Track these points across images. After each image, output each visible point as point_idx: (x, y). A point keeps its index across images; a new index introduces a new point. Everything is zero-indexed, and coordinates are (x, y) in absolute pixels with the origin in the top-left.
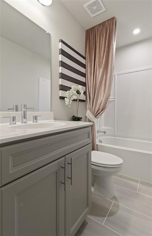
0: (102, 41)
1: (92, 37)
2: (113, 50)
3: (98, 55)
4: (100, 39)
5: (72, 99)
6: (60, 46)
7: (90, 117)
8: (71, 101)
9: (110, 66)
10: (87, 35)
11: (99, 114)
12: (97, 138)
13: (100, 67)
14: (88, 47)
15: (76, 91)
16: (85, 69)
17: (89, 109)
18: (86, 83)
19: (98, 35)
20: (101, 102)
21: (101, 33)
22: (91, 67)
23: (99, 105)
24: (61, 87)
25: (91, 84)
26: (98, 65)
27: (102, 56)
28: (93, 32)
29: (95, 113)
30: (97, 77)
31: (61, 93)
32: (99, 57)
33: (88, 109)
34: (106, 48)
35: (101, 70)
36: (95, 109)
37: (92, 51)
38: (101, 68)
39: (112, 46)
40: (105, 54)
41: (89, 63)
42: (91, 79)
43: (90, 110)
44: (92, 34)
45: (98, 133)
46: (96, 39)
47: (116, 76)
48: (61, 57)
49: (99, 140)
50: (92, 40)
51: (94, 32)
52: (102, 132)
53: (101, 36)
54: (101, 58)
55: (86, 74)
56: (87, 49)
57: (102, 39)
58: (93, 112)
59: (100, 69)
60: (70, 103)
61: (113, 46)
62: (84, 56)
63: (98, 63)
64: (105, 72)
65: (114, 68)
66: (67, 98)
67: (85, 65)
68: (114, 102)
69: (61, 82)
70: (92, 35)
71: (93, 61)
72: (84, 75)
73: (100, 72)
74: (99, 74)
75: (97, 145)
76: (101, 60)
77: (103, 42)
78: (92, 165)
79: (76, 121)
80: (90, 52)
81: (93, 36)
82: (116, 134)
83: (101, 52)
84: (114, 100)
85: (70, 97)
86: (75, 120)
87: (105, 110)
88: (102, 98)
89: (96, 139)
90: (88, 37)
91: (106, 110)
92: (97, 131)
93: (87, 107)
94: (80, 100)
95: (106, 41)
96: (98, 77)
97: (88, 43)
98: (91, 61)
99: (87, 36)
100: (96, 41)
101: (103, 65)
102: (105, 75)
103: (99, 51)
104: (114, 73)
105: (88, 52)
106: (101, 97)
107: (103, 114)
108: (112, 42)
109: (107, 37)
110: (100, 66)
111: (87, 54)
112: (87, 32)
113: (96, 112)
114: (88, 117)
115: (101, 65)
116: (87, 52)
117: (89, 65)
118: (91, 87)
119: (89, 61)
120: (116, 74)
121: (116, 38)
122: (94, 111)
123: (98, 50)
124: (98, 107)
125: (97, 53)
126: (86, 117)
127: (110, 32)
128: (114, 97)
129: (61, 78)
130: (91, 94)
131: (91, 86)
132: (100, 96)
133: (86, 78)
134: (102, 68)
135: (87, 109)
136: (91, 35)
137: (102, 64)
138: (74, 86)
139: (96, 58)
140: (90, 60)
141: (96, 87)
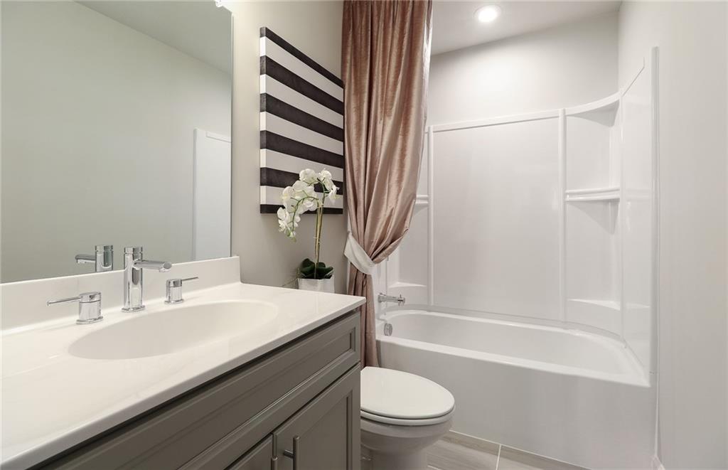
0: (393, 37)
1: (361, 22)
2: (422, 64)
3: (380, 76)
4: (385, 29)
5: (301, 211)
6: (264, 47)
7: (356, 259)
8: (298, 218)
9: (414, 110)
10: (347, 15)
11: (384, 252)
12: (379, 319)
13: (386, 113)
14: (349, 49)
15: (312, 187)
16: (343, 114)
17: (353, 235)
18: (344, 157)
19: (379, 17)
20: (390, 216)
21: (387, 15)
22: (359, 109)
23: (384, 224)
24: (264, 175)
25: (359, 159)
26: (382, 105)
27: (391, 79)
28: (365, 9)
29: (372, 249)
30: (379, 140)
31: (266, 195)
32: (383, 84)
33: (350, 235)
34: (403, 59)
35: (390, 122)
36: (372, 235)
37: (363, 64)
38: (389, 116)
39: (419, 54)
40: (400, 76)
41: (353, 98)
42: (359, 146)
43: (358, 239)
44: (361, 12)
45: (380, 302)
46: (375, 29)
47: (432, 135)
48: (265, 84)
49: (383, 322)
50: (361, 32)
51: (367, 9)
52: (393, 299)
53: (389, 22)
54: (390, 87)
55: (343, 130)
56: (348, 57)
57: (391, 29)
58: (366, 243)
59: (387, 118)
60: (296, 225)
61: (422, 54)
62: (340, 78)
63: (382, 100)
64: (401, 129)
65: (426, 117)
66: (283, 207)
67: (343, 104)
68: (426, 208)
69: (266, 158)
70: (361, 17)
71: (364, 93)
72: (336, 133)
73: (385, 127)
74: (383, 133)
75: (378, 342)
76: (390, 94)
77: (396, 41)
78: (362, 421)
79: (312, 277)
80: (355, 66)
81: (364, 19)
82: (432, 304)
83: (389, 69)
84: (426, 202)
85: (295, 205)
86: (310, 275)
87: (403, 240)
88: (392, 204)
89: (376, 320)
90: (349, 19)
91: (405, 240)
92: (379, 297)
93: (349, 229)
94: (327, 211)
95: (403, 37)
96: (382, 142)
97: (350, 39)
98: (359, 92)
99: (346, 18)
100: (375, 34)
101: (394, 108)
102: (400, 137)
103: (384, 65)
104: (427, 127)
105: (351, 65)
106: (390, 199)
107: (397, 250)
108: (421, 42)
109: (407, 25)
110: (385, 109)
111: (348, 69)
112: (347, 7)
113: (374, 245)
114: (351, 259)
115: (389, 107)
116: (348, 65)
117: (353, 105)
118: (359, 170)
119: (353, 92)
120: (432, 130)
121: (431, 31)
122: (370, 243)
123: (381, 63)
124: (381, 230)
125: (376, 70)
126: (345, 258)
127: (415, 15)
128: (426, 196)
129: (267, 148)
130: (359, 192)
131: (359, 165)
132: (386, 197)
133: (343, 141)
134: (392, 117)
135: (348, 234)
136: (358, 15)
137: (392, 105)
138: (308, 170)
139: (375, 85)
140: (356, 90)
141: (375, 170)
